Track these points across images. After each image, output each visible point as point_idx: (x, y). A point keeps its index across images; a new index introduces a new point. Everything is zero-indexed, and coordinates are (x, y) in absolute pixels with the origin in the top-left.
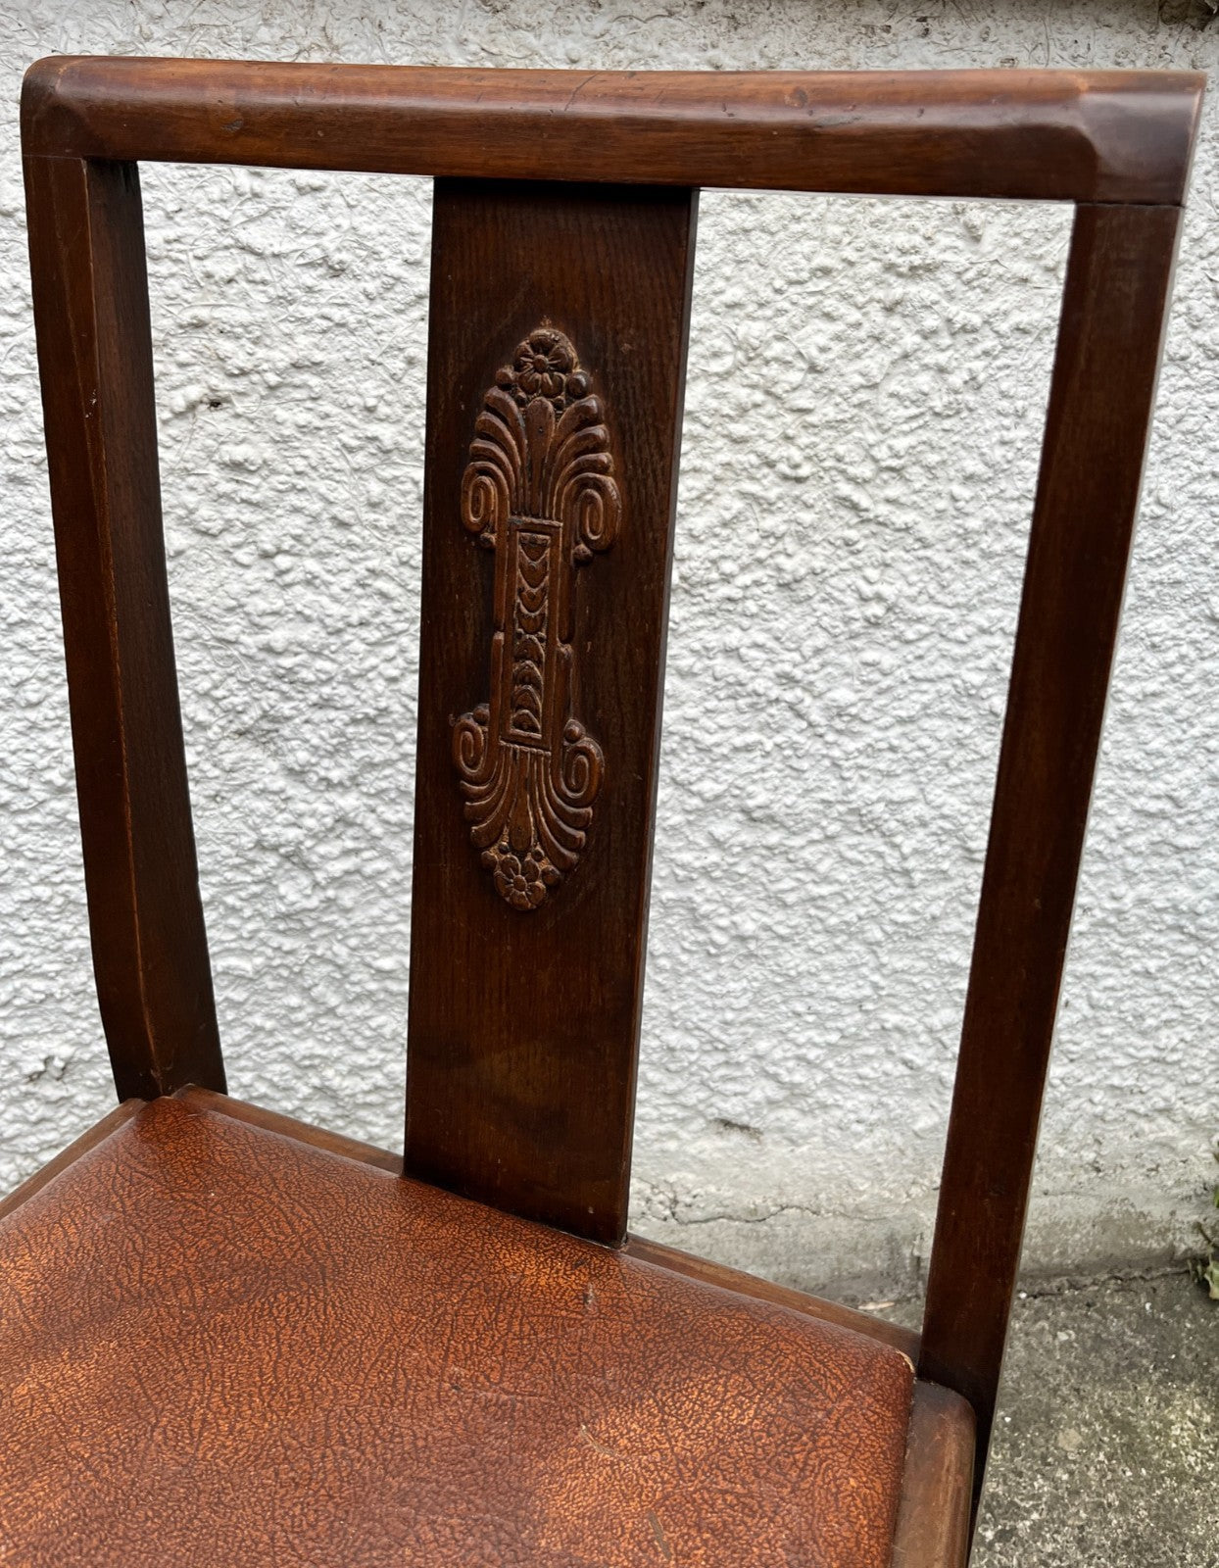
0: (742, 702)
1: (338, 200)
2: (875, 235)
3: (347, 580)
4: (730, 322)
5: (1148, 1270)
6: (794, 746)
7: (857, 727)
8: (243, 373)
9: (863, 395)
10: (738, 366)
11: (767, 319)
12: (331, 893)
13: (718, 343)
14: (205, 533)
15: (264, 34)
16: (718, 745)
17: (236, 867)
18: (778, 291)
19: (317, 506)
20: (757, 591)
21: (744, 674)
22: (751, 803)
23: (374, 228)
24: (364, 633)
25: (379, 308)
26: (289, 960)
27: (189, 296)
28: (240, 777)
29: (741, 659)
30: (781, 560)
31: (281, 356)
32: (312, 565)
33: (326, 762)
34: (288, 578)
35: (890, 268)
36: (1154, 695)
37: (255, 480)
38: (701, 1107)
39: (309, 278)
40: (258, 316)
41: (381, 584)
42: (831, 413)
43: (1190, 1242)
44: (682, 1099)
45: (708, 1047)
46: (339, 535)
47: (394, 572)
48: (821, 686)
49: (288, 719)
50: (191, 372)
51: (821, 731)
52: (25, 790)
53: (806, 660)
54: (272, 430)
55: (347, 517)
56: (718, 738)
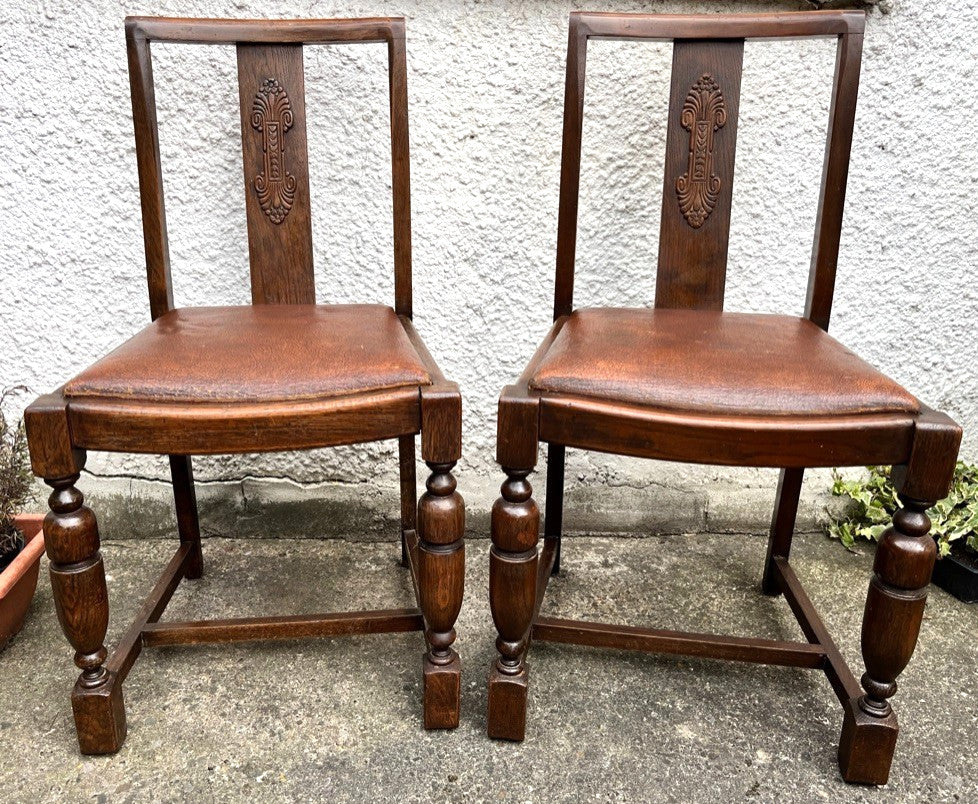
0: (646, 258)
1: (521, 68)
3: (509, 202)
4: (648, 113)
5: (805, 530)
8: (483, 126)
10: (650, 129)
11: (662, 113)
12: (489, 326)
13: (644, 121)
14: (463, 183)
15: (504, 14)
16: (636, 275)
17: (457, 314)
19: (500, 174)
20: (654, 213)
21: (647, 246)
23: (532, 78)
24: (512, 223)
25: (530, 105)
26: (470, 355)
27: (469, 99)
28: (463, 277)
29: (647, 240)
31: (496, 120)
32: (499, 197)
33: (494, 274)
34: (488, 201)
36: (802, 263)
37: (482, 164)
39: (509, 94)
40: (490, 107)
41: (520, 204)
43: (822, 516)
46: (509, 186)
47: (525, 200)
49: (483, 255)
50: (465, 125)
52: (388, 278)
54: (490, 147)
55: (511, 178)
56: (636, 272)
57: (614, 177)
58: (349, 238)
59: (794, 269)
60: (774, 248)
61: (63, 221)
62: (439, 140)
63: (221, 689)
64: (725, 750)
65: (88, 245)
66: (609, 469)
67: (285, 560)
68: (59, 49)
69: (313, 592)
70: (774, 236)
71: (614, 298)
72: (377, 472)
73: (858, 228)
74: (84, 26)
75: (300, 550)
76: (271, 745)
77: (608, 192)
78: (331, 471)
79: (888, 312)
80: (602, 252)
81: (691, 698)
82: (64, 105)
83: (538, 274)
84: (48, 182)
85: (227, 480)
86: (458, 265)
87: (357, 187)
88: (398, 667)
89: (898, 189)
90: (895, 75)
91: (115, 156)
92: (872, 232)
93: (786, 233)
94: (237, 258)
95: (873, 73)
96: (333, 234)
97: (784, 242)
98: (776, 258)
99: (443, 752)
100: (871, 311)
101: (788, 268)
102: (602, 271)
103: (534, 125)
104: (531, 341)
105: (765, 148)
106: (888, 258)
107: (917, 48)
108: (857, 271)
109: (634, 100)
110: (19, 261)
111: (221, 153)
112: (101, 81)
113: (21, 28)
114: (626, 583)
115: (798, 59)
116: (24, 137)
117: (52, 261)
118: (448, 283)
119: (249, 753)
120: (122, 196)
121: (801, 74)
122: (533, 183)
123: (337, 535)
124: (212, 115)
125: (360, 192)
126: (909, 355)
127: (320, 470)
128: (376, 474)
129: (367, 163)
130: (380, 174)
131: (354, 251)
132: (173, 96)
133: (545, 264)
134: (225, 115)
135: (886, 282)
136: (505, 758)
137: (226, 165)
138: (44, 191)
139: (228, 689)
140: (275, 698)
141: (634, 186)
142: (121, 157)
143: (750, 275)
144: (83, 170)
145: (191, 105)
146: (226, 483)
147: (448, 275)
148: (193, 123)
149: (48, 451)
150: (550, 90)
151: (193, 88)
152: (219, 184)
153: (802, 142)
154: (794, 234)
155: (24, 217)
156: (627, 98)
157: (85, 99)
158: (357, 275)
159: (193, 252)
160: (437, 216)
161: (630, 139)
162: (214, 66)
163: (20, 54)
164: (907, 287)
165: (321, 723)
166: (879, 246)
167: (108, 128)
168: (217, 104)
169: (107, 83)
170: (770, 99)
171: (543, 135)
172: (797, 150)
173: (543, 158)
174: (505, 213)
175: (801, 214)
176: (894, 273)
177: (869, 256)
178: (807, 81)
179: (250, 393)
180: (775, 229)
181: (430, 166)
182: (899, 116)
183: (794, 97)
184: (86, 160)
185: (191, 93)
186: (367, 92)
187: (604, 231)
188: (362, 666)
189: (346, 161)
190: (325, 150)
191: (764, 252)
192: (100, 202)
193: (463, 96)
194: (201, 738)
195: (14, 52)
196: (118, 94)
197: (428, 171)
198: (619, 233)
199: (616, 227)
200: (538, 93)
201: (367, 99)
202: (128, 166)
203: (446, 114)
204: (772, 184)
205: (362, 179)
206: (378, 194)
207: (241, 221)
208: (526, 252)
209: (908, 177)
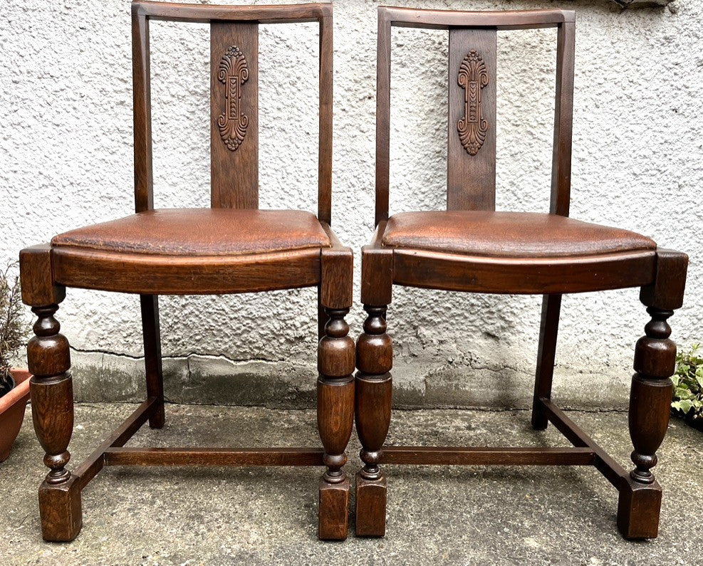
1: (406, 48)
2: (538, 62)
6: (513, 205)
7: (531, 200)
9: (534, 103)
14: (362, 132)
17: (356, 230)
18: (512, 75)
20: (503, 157)
23: (414, 56)
25: (413, 75)
27: (367, 70)
28: (361, 202)
30: (511, 148)
35: (542, 70)
36: (617, 197)
38: (480, 327)
41: (405, 148)
42: (526, 108)
44: (475, 323)
45: (484, 305)
46: (396, 134)
47: (408, 145)
48: (521, 186)
50: (365, 89)
51: (521, 200)
52: (305, 201)
53: (518, 178)
55: (398, 129)
58: (276, 171)
60: (596, 184)
61: (66, 153)
62: (345, 99)
63: (159, 502)
64: (565, 556)
65: (84, 172)
66: (472, 354)
67: (218, 420)
68: (72, 30)
69: (237, 440)
70: (596, 175)
72: (292, 352)
73: (659, 171)
74: (91, 14)
75: (230, 413)
76: (195, 543)
78: (257, 351)
79: (686, 235)
81: (536, 520)
82: (73, 70)
83: (418, 200)
84: (58, 125)
85: (177, 357)
86: (358, 192)
87: (284, 133)
88: (301, 491)
89: (689, 142)
90: (682, 58)
91: (108, 107)
92: (671, 174)
93: (605, 173)
94: (193, 185)
95: (666, 56)
96: (265, 167)
97: (604, 180)
98: (598, 192)
99: (333, 551)
100: (673, 234)
103: (415, 90)
105: (587, 110)
106: (684, 193)
107: (698, 38)
108: (660, 204)
110: (32, 183)
111: (185, 106)
112: (101, 53)
113: (47, 15)
114: (486, 441)
115: (610, 45)
116: (43, 93)
117: (56, 184)
118: (349, 206)
119: (176, 546)
120: (110, 136)
121: (613, 56)
122: (415, 132)
123: (259, 403)
124: (180, 78)
125: (286, 137)
127: (248, 350)
128: (291, 354)
129: (292, 116)
130: (301, 123)
131: (280, 180)
133: (423, 193)
136: (384, 557)
137: (188, 115)
138: (54, 132)
139: (164, 503)
140: (201, 510)
142: (112, 108)
143: (579, 205)
144: (84, 117)
146: (175, 359)
147: (349, 199)
149: (34, 284)
150: (428, 65)
152: (182, 129)
153: (615, 105)
154: (611, 175)
155: (38, 151)
157: (89, 65)
158: (282, 199)
160: (343, 156)
162: (183, 44)
163: (44, 33)
165: (237, 528)
166: (677, 185)
167: (104, 86)
168: (184, 71)
169: (105, 55)
170: (590, 74)
171: (422, 97)
172: (611, 112)
173: (422, 114)
175: (616, 159)
176: (688, 206)
177: (671, 192)
178: (616, 61)
179: (191, 249)
180: (597, 170)
181: (338, 119)
182: (687, 88)
183: (608, 72)
184: (87, 110)
185: (165, 62)
186: (293, 64)
188: (272, 490)
189: (276, 114)
191: (589, 188)
192: (95, 140)
193: (364, 68)
194: (140, 535)
195: (40, 31)
196: (113, 62)
197: (337, 122)
200: (419, 66)
201: (293, 69)
202: (117, 115)
203: (350, 80)
204: (593, 136)
205: (287, 127)
206: (299, 138)
207: (197, 157)
208: (409, 184)
209: (696, 132)
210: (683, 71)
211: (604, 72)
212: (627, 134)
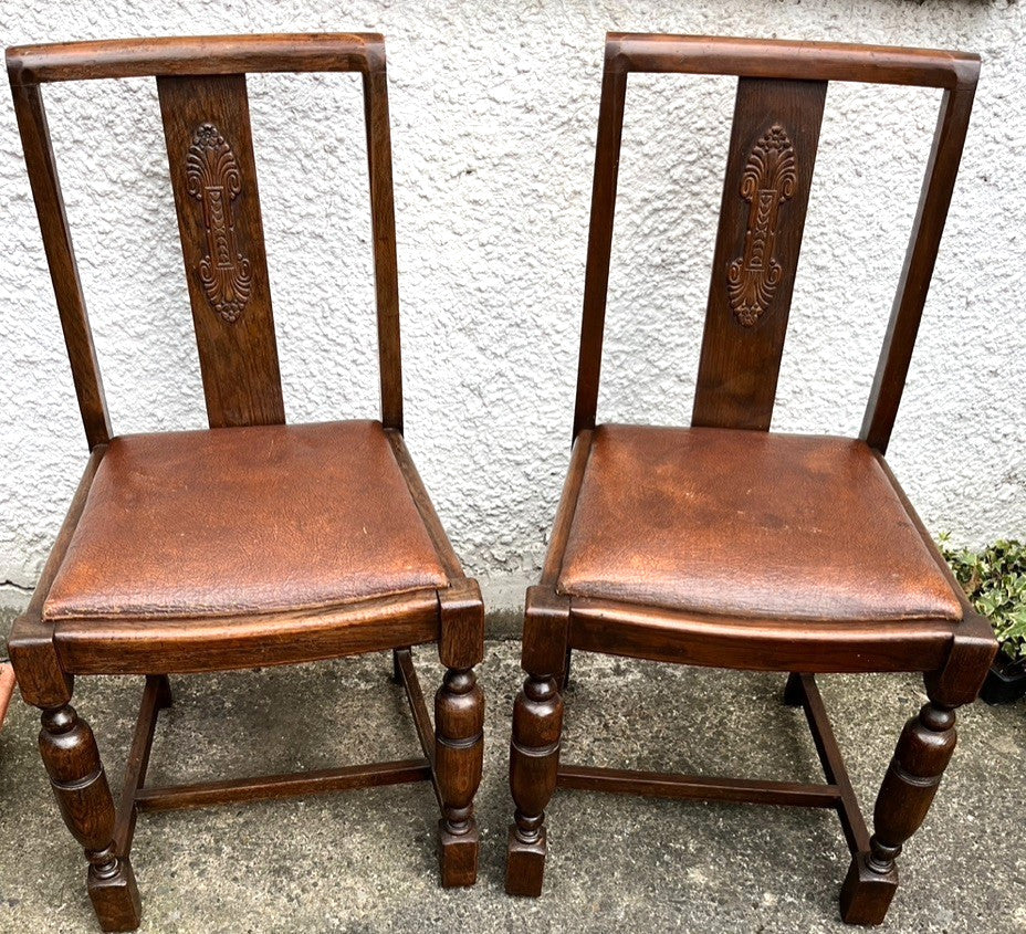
0: (682, 322)
1: (534, 77)
3: (516, 258)
8: (484, 158)
10: (699, 159)
11: (715, 136)
12: (489, 409)
13: (692, 147)
14: (457, 234)
16: (669, 343)
17: (450, 395)
18: (721, 123)
19: (505, 222)
20: (695, 268)
21: (685, 308)
22: (681, 372)
23: (548, 90)
24: (520, 283)
25: (545, 128)
27: (464, 121)
28: (458, 351)
29: (684, 301)
31: (501, 149)
32: (503, 250)
33: (496, 345)
34: (490, 256)
37: (481, 209)
39: (517, 113)
40: (493, 131)
41: (530, 260)
46: (516, 236)
47: (536, 255)
49: (482, 323)
50: (460, 157)
54: (492, 185)
55: (519, 227)
56: (670, 339)
57: (649, 222)
58: (313, 305)
59: (859, 331)
60: (838, 305)
62: (426, 177)
70: (840, 291)
71: (641, 371)
73: (941, 280)
77: (641, 241)
79: (962, 378)
80: (629, 317)
83: (550, 344)
86: (453, 335)
87: (321, 241)
89: (997, 231)
90: (1012, 85)
92: (958, 285)
93: (855, 288)
95: (986, 82)
96: (292, 301)
97: (851, 299)
98: (839, 319)
100: (943, 377)
101: (852, 330)
102: (628, 340)
103: (549, 155)
104: (540, 423)
105: (841, 181)
106: (971, 314)
109: (681, 119)
111: (139, 199)
118: (439, 358)
120: (12, 258)
122: (547, 232)
125: (325, 247)
126: (978, 426)
129: (332, 210)
130: (351, 224)
131: (320, 322)
132: (65, 121)
133: (558, 332)
134: (139, 148)
135: (965, 344)
137: (146, 216)
141: (672, 234)
143: (808, 340)
145: (91, 134)
147: (438, 348)
148: (96, 159)
150: (572, 107)
151: (91, 110)
152: (140, 241)
153: (888, 172)
154: (864, 289)
156: (672, 116)
158: (325, 351)
159: (116, 328)
160: (427, 276)
161: (672, 172)
164: (988, 349)
166: (964, 300)
170: (854, 116)
171: (561, 169)
172: (879, 182)
173: (560, 199)
174: (510, 272)
175: (876, 264)
176: (975, 333)
177: (952, 313)
180: (839, 283)
181: (415, 212)
182: (1011, 139)
183: (885, 112)
186: (329, 113)
187: (633, 291)
189: (305, 208)
190: (274, 193)
191: (826, 312)
193: (457, 117)
197: (412, 219)
198: (651, 293)
199: (649, 285)
200: (556, 111)
201: (328, 122)
202: (15, 219)
203: (434, 141)
204: (845, 227)
205: (328, 232)
206: (348, 249)
207: (173, 289)
208: (536, 318)
209: (1010, 215)
210: (1008, 110)
211: (878, 112)
212: (900, 221)
